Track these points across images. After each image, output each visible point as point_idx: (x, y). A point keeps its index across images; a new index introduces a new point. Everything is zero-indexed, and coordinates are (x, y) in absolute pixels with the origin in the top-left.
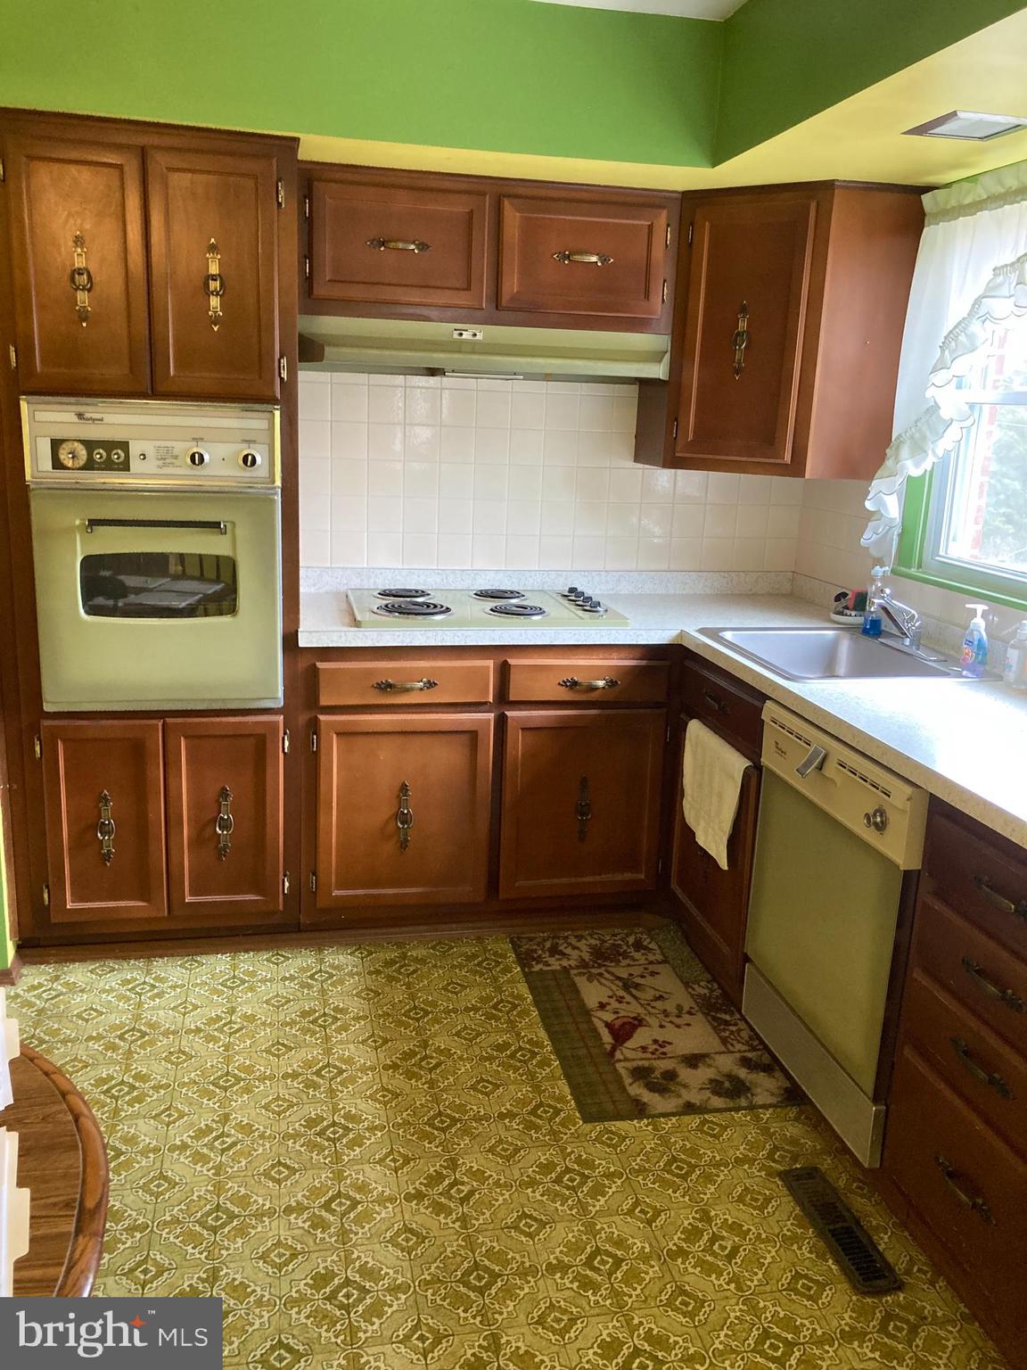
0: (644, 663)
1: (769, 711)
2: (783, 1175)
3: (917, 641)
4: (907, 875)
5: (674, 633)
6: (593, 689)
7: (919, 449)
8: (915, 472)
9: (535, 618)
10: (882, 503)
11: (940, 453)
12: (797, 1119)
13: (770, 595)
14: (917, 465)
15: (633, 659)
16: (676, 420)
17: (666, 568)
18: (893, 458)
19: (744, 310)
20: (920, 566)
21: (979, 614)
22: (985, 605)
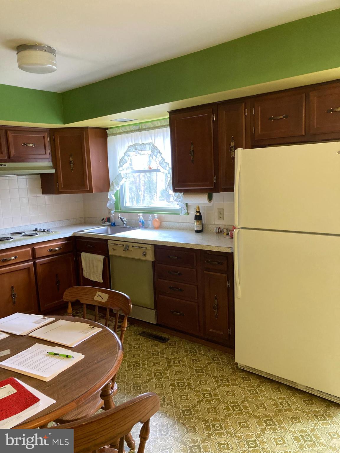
0: (66, 242)
1: (109, 243)
2: (139, 334)
3: (127, 225)
4: (153, 262)
5: (72, 233)
6: (56, 250)
7: (118, 184)
8: (118, 189)
9: (36, 236)
10: (112, 197)
11: (121, 185)
12: (134, 326)
13: (80, 223)
14: (118, 187)
15: (64, 241)
16: (57, 182)
17: (46, 222)
18: (112, 186)
19: (71, 156)
20: (120, 210)
21: (141, 215)
22: (142, 214)
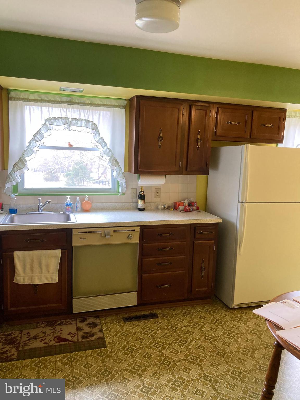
1: (77, 231)
20: (18, 192)
21: (68, 198)
22: (70, 196)
